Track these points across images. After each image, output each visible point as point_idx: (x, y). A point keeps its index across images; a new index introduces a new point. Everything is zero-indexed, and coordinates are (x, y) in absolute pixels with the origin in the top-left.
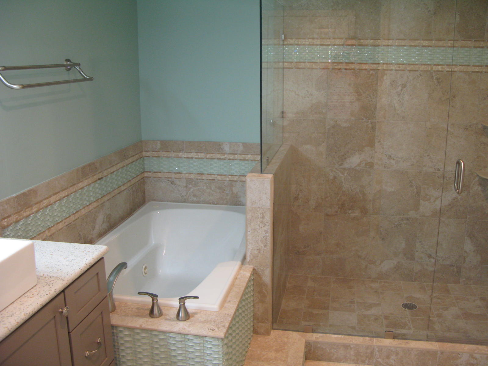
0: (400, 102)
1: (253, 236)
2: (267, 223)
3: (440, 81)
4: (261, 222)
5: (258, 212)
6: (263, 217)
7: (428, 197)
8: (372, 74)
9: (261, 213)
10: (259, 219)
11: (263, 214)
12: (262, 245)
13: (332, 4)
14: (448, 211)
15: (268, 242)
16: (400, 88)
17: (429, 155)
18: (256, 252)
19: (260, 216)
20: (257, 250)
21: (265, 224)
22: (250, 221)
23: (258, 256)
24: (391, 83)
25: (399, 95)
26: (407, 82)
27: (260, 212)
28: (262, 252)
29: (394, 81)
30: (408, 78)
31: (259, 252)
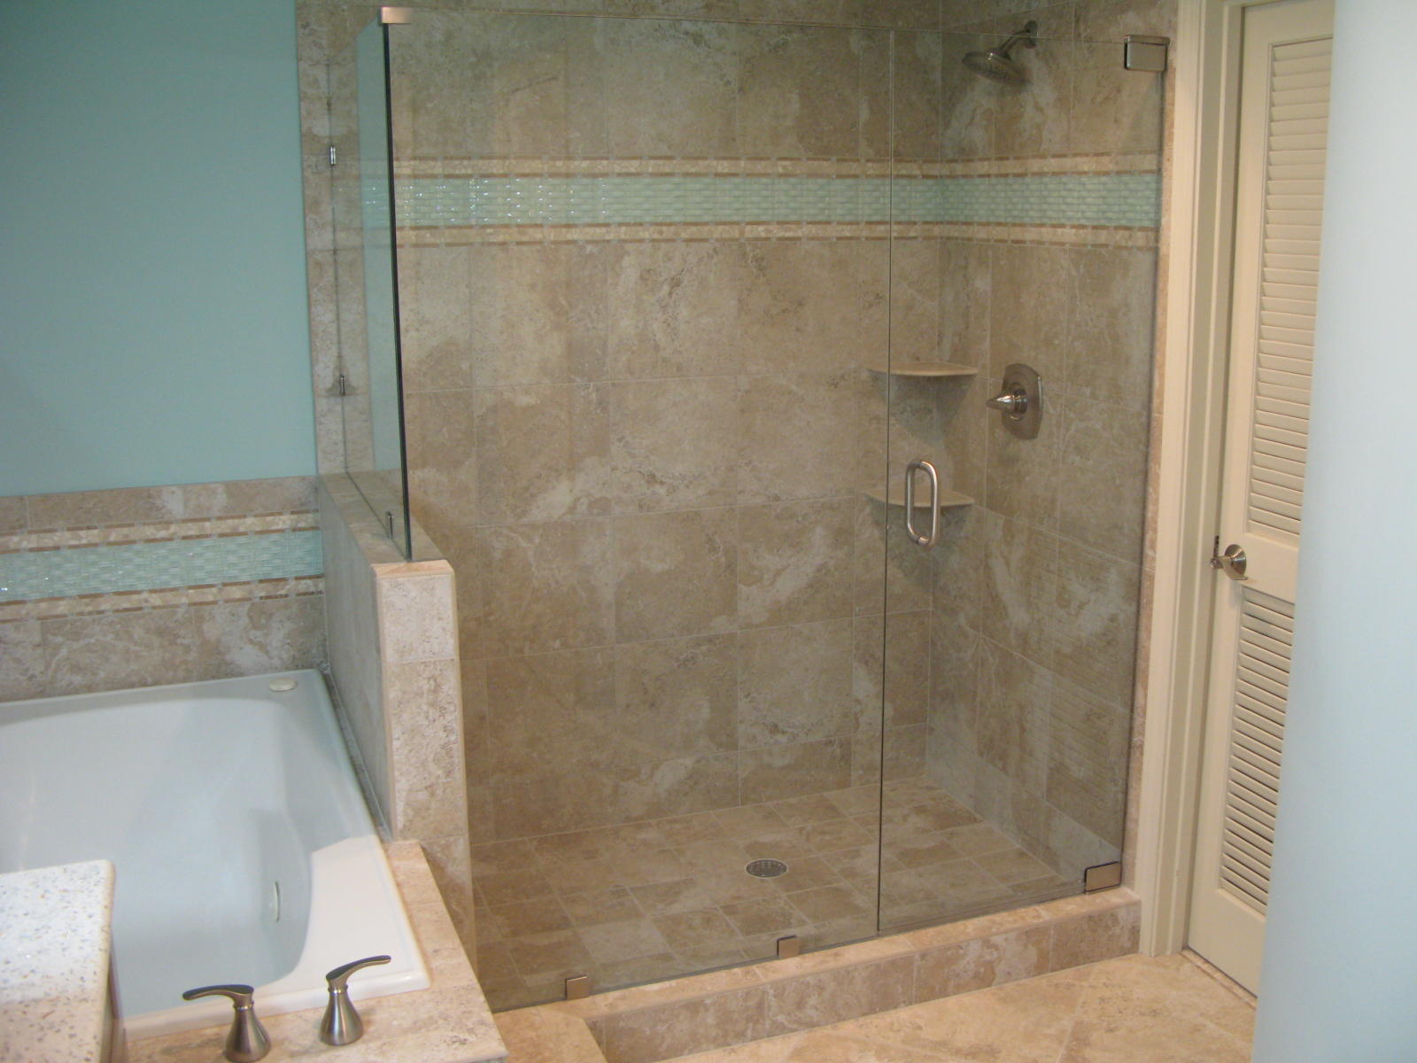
0: (669, 325)
1: (411, 751)
2: (449, 703)
3: (764, 264)
4: (432, 704)
5: (419, 675)
6: (437, 689)
7: (756, 573)
8: (591, 255)
9: (429, 679)
10: (425, 695)
11: (435, 681)
12: (440, 772)
13: (473, 59)
14: (806, 603)
15: (457, 760)
16: (666, 289)
17: (750, 462)
18: (423, 796)
19: (426, 687)
20: (426, 788)
21: (445, 709)
22: (399, 706)
23: (428, 809)
24: (641, 277)
25: (664, 308)
26: (682, 271)
27: (426, 674)
28: (439, 792)
29: (649, 271)
30: (685, 261)
31: (433, 794)
